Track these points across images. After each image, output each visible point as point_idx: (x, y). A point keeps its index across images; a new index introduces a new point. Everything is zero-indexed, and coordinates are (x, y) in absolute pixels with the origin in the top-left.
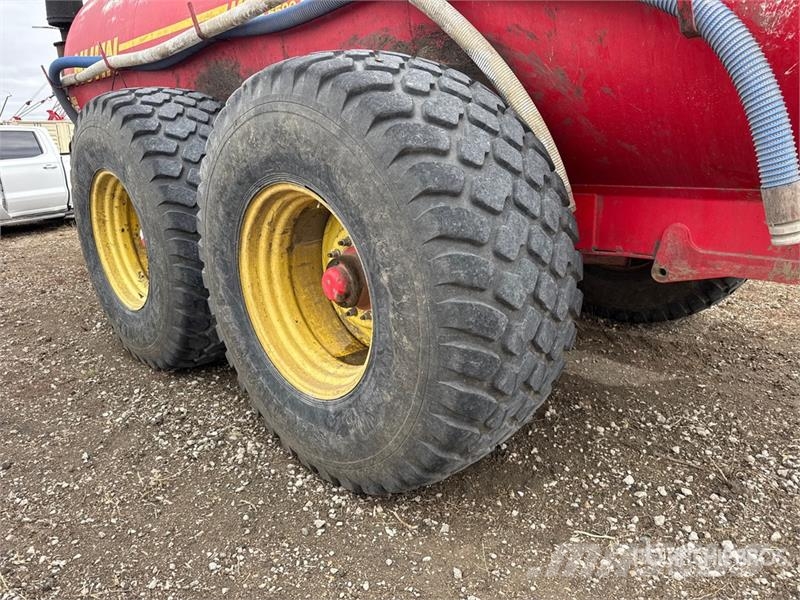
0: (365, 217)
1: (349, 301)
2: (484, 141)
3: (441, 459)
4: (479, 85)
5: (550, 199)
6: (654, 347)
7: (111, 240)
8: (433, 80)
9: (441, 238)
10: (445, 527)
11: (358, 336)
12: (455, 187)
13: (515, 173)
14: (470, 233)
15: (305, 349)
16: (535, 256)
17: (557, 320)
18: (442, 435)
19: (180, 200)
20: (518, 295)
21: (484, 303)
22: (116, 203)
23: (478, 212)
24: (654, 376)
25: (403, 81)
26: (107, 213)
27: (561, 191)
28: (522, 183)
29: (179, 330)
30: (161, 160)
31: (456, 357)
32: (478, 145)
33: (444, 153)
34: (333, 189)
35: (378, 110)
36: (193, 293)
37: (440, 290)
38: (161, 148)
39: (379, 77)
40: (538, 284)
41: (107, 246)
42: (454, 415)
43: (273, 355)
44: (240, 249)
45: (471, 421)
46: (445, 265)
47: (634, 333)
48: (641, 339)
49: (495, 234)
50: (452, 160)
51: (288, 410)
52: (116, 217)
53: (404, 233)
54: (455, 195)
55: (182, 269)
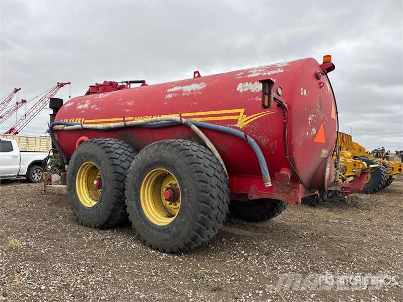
0: (182, 176)
1: (171, 200)
2: (208, 162)
3: (196, 235)
4: (207, 149)
5: (222, 175)
6: (257, 228)
7: (81, 184)
8: (197, 148)
9: (199, 181)
10: (195, 259)
11: (170, 212)
12: (203, 171)
13: (215, 169)
14: (205, 180)
15: (156, 214)
16: (219, 187)
17: (224, 203)
18: (197, 228)
19: (119, 172)
20: (215, 195)
21: (208, 195)
22: (86, 172)
23: (207, 176)
24: (254, 234)
25: (191, 149)
26: (82, 175)
27: (225, 174)
28: (216, 171)
29: (110, 212)
30: (115, 160)
31: (201, 208)
32: (207, 163)
33: (200, 164)
34: (174, 170)
35: (187, 154)
36: (118, 200)
37: (199, 192)
38: (115, 157)
39: (186, 147)
40: (219, 193)
41: (79, 186)
42: (200, 222)
43: (147, 215)
44: (141, 185)
45: (204, 225)
46: (200, 187)
47: (251, 224)
48: (253, 226)
49: (211, 181)
50: (202, 165)
51: (151, 230)
52: (85, 176)
53: (191, 180)
54: (203, 172)
55: (116, 192)
